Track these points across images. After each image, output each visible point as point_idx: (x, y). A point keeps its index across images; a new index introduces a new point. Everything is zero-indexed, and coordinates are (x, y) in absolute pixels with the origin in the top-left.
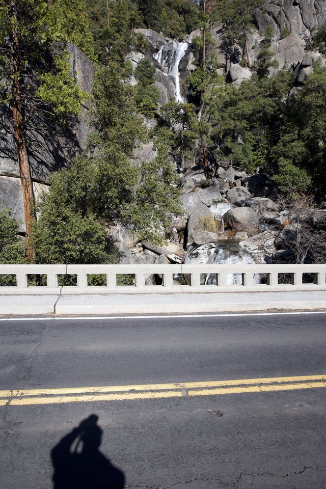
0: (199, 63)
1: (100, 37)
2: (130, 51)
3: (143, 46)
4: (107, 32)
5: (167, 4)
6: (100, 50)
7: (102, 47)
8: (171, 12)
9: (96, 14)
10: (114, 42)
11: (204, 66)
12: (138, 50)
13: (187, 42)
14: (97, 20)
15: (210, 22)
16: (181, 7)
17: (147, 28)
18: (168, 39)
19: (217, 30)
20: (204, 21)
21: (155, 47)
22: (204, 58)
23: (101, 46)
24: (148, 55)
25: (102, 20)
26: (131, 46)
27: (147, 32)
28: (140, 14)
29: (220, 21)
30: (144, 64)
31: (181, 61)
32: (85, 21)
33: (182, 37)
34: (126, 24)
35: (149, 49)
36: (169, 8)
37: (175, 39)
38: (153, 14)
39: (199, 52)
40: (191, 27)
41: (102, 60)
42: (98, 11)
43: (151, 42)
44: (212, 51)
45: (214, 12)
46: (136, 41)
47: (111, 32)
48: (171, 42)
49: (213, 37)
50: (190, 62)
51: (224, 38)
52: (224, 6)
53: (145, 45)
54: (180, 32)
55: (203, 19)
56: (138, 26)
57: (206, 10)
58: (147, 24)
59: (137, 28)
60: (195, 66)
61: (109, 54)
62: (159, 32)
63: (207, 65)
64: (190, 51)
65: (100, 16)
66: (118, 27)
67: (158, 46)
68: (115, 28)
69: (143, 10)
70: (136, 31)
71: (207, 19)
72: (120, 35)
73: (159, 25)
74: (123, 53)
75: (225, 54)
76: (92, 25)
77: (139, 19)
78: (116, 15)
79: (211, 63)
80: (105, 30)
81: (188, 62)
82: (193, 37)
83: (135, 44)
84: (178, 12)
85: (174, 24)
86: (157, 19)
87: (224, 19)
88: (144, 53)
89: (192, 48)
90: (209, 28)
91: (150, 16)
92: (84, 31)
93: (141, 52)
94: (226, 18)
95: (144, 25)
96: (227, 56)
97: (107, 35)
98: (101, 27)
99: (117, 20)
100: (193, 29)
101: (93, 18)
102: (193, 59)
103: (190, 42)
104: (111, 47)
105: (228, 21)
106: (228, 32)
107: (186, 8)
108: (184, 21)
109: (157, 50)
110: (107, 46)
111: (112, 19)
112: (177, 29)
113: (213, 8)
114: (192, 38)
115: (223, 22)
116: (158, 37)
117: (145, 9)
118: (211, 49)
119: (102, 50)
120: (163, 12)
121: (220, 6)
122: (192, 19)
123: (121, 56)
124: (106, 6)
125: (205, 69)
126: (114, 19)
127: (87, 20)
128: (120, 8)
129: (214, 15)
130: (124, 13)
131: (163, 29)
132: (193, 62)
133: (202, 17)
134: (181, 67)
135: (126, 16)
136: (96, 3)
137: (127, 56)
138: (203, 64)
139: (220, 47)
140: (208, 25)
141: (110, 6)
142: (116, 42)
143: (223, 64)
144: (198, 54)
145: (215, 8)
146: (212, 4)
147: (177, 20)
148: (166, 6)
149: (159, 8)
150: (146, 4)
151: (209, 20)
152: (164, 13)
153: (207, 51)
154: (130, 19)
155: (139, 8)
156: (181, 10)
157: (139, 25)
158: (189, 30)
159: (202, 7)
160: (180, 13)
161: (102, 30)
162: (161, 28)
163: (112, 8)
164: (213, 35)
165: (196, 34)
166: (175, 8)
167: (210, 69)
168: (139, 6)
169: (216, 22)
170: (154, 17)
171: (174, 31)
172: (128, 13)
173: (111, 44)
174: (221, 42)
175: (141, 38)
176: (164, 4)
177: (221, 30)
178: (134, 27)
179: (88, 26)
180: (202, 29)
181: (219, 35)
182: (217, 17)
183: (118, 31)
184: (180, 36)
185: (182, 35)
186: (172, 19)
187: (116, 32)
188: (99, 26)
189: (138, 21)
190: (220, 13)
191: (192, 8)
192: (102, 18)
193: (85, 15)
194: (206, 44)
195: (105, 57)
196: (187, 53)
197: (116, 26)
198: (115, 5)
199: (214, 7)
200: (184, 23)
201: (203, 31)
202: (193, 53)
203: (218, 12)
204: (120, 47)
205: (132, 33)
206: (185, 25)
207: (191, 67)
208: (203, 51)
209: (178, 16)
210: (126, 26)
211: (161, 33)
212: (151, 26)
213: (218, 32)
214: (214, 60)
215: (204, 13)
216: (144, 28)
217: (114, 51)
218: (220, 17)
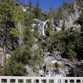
0: (49, 26)
1: (26, 20)
4: (27, 19)
5: (41, 14)
6: (26, 23)
12: (34, 23)
18: (42, 21)
25: (27, 17)
27: (37, 20)
30: (36, 26)
34: (32, 18)
41: (26, 25)
42: (26, 15)
43: (37, 22)
55: (50, 17)
56: (35, 18)
58: (37, 18)
61: (28, 24)
68: (29, 19)
69: (36, 15)
70: (34, 19)
73: (39, 18)
76: (24, 18)
77: (35, 17)
78: (30, 16)
87: (54, 18)
88: (36, 24)
91: (38, 16)
92: (22, 19)
96: (55, 25)
97: (27, 20)
98: (26, 18)
101: (24, 16)
103: (47, 22)
106: (55, 20)
107: (46, 15)
109: (39, 23)
112: (43, 19)
118: (51, 23)
122: (47, 17)
123: (30, 24)
125: (50, 28)
134: (44, 27)
136: (25, 13)
137: (32, 24)
139: (53, 23)
140: (50, 19)
143: (54, 27)
146: (51, 14)
147: (44, 17)
152: (41, 16)
158: (46, 19)
159: (49, 15)
160: (44, 16)
163: (29, 14)
165: (48, 20)
169: (52, 18)
172: (32, 16)
173: (28, 22)
175: (35, 21)
183: (30, 19)
185: (45, 20)
196: (46, 24)
203: (53, 16)
204: (30, 22)
207: (47, 27)
208: (49, 24)
211: (40, 20)
213: (53, 20)
214: (52, 26)
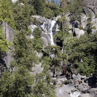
0: (61, 28)
1: (17, 19)
2: (30, 24)
4: (20, 17)
5: (46, 6)
8: (48, 9)
12: (34, 24)
14: (16, 12)
16: (52, 7)
17: (38, 15)
18: (47, 19)
22: (63, 26)
23: (18, 23)
24: (39, 26)
25: (18, 13)
26: (31, 22)
27: (38, 17)
28: (35, 10)
30: (37, 29)
31: (53, 28)
34: (29, 14)
35: (39, 23)
36: (47, 7)
37: (50, 19)
40: (57, 14)
41: (18, 28)
42: (17, 9)
43: (40, 20)
44: (66, 24)
45: (66, 8)
47: (22, 17)
49: (66, 18)
50: (57, 28)
51: (71, 18)
53: (37, 22)
55: (62, 11)
56: (34, 14)
57: (63, 8)
58: (37, 14)
60: (59, 30)
61: (21, 26)
64: (57, 24)
67: (42, 22)
68: (24, 15)
69: (36, 8)
70: (33, 16)
72: (26, 18)
76: (14, 15)
77: (34, 12)
78: (25, 10)
79: (66, 28)
83: (33, 21)
85: (49, 13)
86: (42, 12)
88: (37, 25)
89: (58, 22)
91: (39, 11)
92: (10, 17)
93: (35, 24)
96: (73, 25)
97: (20, 18)
99: (25, 12)
100: (57, 15)
101: (14, 12)
102: (58, 27)
103: (57, 20)
105: (72, 12)
106: (73, 16)
107: (54, 7)
108: (54, 12)
109: (42, 24)
110: (20, 22)
112: (51, 15)
115: (70, 12)
116: (42, 18)
121: (69, 6)
122: (57, 11)
123: (26, 26)
124: (20, 7)
125: (63, 31)
126: (24, 12)
127: (12, 13)
128: (26, 8)
129: (66, 10)
130: (28, 10)
131: (45, 15)
134: (53, 30)
136: (16, 6)
137: (29, 26)
138: (63, 29)
139: (69, 22)
140: (64, 13)
142: (25, 21)
143: (72, 29)
144: (60, 25)
146: (65, 6)
147: (51, 12)
148: (46, 7)
149: (43, 8)
150: (37, 6)
152: (45, 9)
153: (64, 24)
154: (31, 12)
158: (56, 15)
159: (61, 7)
160: (52, 9)
161: (18, 16)
162: (44, 15)
163: (23, 8)
165: (59, 17)
166: (49, 7)
167: (66, 31)
168: (34, 7)
169: (67, 12)
171: (49, 16)
172: (30, 10)
173: (22, 22)
174: (70, 20)
175: (35, 19)
179: (12, 15)
180: (61, 15)
181: (69, 17)
182: (68, 10)
185: (53, 17)
186: (48, 11)
187: (24, 17)
189: (34, 13)
191: (57, 7)
192: (18, 12)
193: (11, 11)
194: (63, 21)
195: (19, 27)
196: (55, 25)
203: (68, 8)
204: (26, 23)
205: (31, 17)
206: (54, 14)
207: (57, 30)
208: (62, 23)
211: (44, 17)
212: (40, 14)
213: (68, 16)
214: (67, 27)
217: (23, 25)
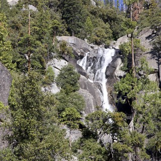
0: (128, 68)
1: (20, 45)
2: (51, 58)
3: (66, 53)
4: (27, 40)
5: (91, 13)
6: (19, 58)
7: (22, 54)
8: (97, 20)
9: (17, 23)
10: (35, 50)
11: (134, 72)
13: (115, 49)
14: (17, 28)
15: (138, 28)
16: (107, 15)
17: (71, 36)
18: (94, 46)
19: (146, 36)
20: (132, 28)
21: (79, 54)
22: (134, 64)
23: (20, 53)
24: (72, 62)
25: (23, 29)
26: (53, 53)
27: (70, 40)
28: (63, 23)
29: (149, 27)
30: (69, 70)
31: (108, 67)
32: (4, 31)
33: (108, 44)
34: (48, 32)
35: (73, 56)
36: (93, 16)
37: (101, 46)
38: (77, 22)
39: (128, 58)
40: (118, 33)
41: (20, 67)
42: (19, 20)
43: (75, 49)
44: (142, 57)
45: (142, 19)
46: (59, 48)
47: (32, 40)
48: (97, 48)
49: (142, 43)
50: (118, 68)
51: (154, 44)
52: (153, 14)
53: (68, 52)
54: (106, 38)
55: (131, 26)
56: (61, 33)
57: (133, 17)
58: (70, 32)
59: (60, 36)
60: (124, 72)
61: (29, 62)
62: (83, 39)
63: (137, 71)
64: (118, 57)
65: (21, 25)
66: (40, 35)
67: (82, 53)
68: (36, 36)
69: (66, 19)
70: (59, 38)
71: (135, 27)
72: (42, 42)
73: (84, 32)
74: (44, 60)
75: (156, 60)
76: (12, 34)
77: (62, 27)
78: (38, 24)
79: (141, 69)
80: (25, 38)
81: (116, 68)
82: (121, 43)
83: (57, 51)
84: (104, 20)
85: (99, 31)
86: (81, 27)
87: (153, 26)
88: (68, 60)
89: (120, 54)
90: (138, 34)
91: (74, 24)
92: (3, 41)
93: (64, 58)
94: (156, 25)
95: (67, 33)
96: (159, 61)
97: (27, 42)
98: (22, 35)
99: (38, 29)
100: (120, 35)
101: (13, 27)
102: (122, 65)
103: (117, 48)
104: (32, 54)
105: (158, 27)
106: (159, 38)
107: (112, 16)
108: (110, 28)
109: (82, 57)
110: (27, 53)
111: (33, 27)
112: (102, 36)
113: (140, 16)
114: (119, 44)
115: (152, 28)
116: (82, 43)
117: (69, 18)
118: (141, 54)
119: (22, 57)
120: (87, 20)
121: (148, 13)
122: (119, 26)
123: (42, 63)
124: (27, 16)
125: (135, 74)
126: (36, 27)
127: (6, 30)
128: (42, 17)
129: (142, 22)
130: (46, 22)
131: (88, 36)
132: (121, 67)
133: (129, 24)
134: (108, 73)
135: (49, 24)
136: (17, 13)
137: (49, 63)
138: (133, 70)
139: (150, 53)
140: (135, 32)
141: (32, 16)
142: (37, 50)
143: (155, 70)
144: (126, 59)
145: (143, 16)
146: (139, 12)
147: (103, 28)
148: (91, 15)
149: (83, 17)
150: (70, 13)
151: (137, 27)
152: (89, 21)
153: (136, 57)
154: (53, 28)
155: (63, 17)
156: (106, 18)
157: (63, 33)
158: (115, 37)
159: (129, 14)
160: (106, 21)
161: (22, 38)
162: (86, 35)
163: (33, 17)
164: (142, 41)
165: (123, 40)
166: (100, 16)
167: (140, 75)
168: (63, 15)
169: (144, 28)
170: (78, 25)
171: (99, 38)
172: (50, 22)
173: (31, 52)
174: (151, 47)
175: (64, 45)
176: (89, 13)
177: (150, 36)
178: (57, 35)
179: (7, 35)
180: (130, 35)
181: (148, 41)
182: (146, 24)
183: (39, 39)
184: (106, 42)
185: (108, 41)
186: (97, 26)
187: (37, 39)
188: (19, 34)
189: (61, 29)
190: (148, 20)
191: (118, 16)
192: (22, 27)
193: (5, 25)
194: (134, 51)
195: (24, 64)
196: (114, 59)
197: (38, 34)
198: (37, 15)
199: (142, 14)
200: (110, 30)
201: (131, 37)
202: (122, 58)
203: (146, 19)
204: (42, 54)
205: (54, 41)
206: (111, 32)
207: (119, 72)
208: (132, 56)
209: (104, 23)
210: (48, 34)
211: (86, 40)
212: (75, 33)
213: (148, 38)
214: (144, 66)
215: (131, 20)
216: (68, 36)
217: (35, 58)
218: (149, 24)
